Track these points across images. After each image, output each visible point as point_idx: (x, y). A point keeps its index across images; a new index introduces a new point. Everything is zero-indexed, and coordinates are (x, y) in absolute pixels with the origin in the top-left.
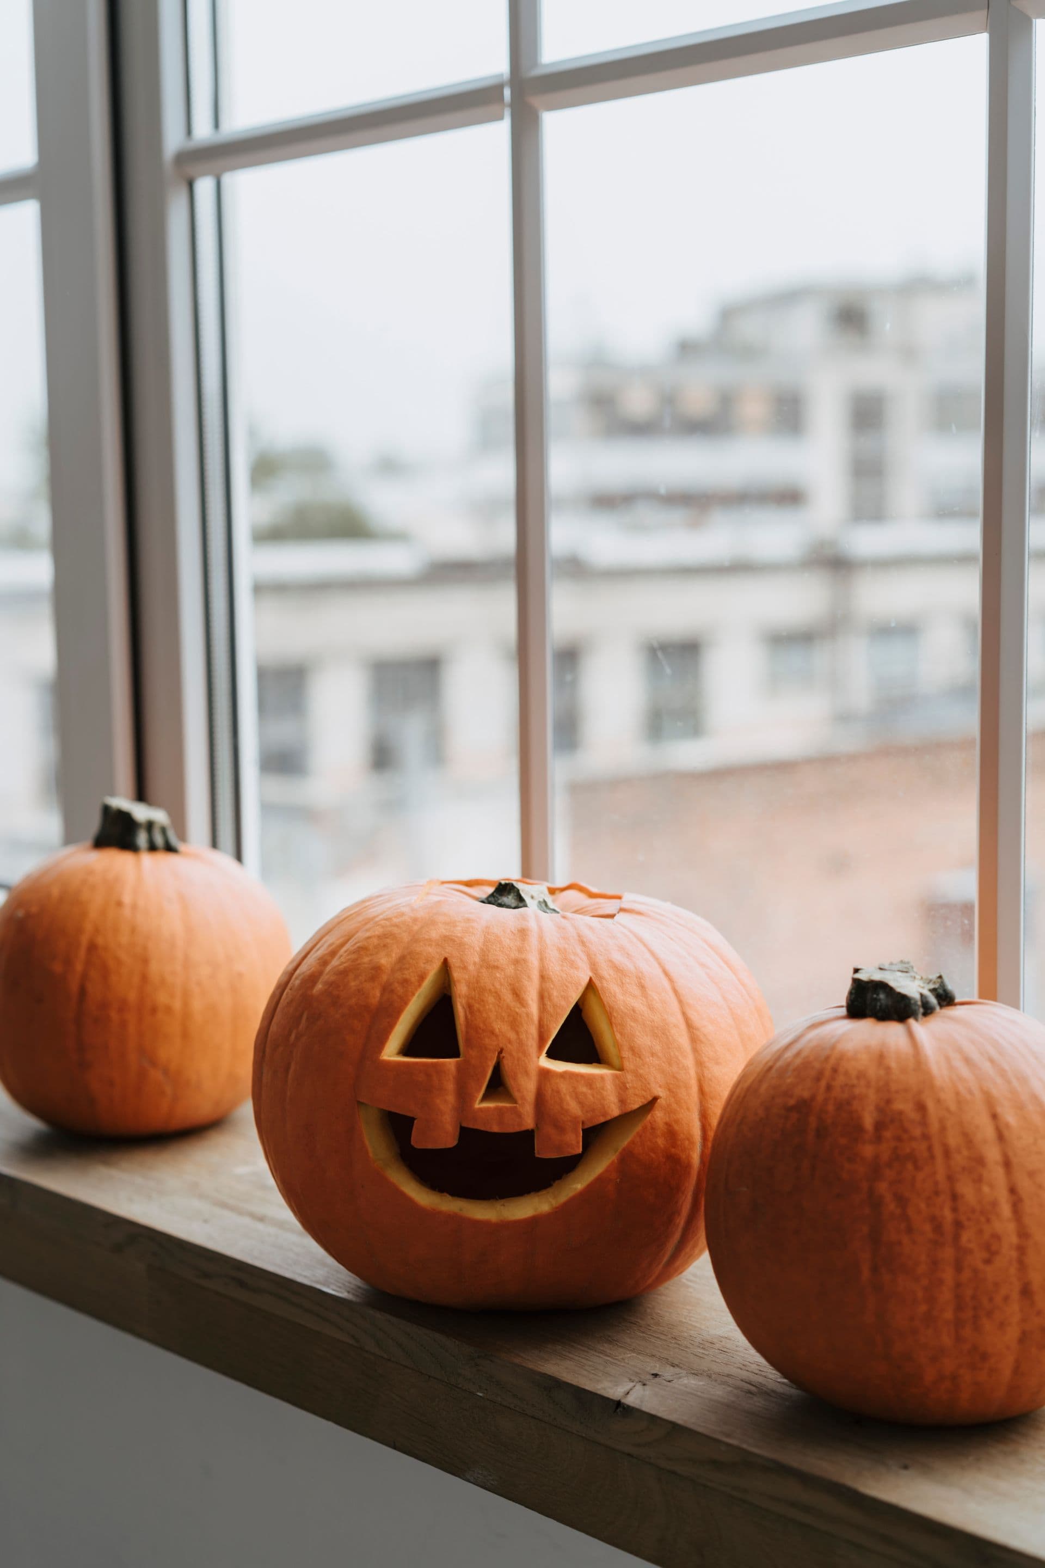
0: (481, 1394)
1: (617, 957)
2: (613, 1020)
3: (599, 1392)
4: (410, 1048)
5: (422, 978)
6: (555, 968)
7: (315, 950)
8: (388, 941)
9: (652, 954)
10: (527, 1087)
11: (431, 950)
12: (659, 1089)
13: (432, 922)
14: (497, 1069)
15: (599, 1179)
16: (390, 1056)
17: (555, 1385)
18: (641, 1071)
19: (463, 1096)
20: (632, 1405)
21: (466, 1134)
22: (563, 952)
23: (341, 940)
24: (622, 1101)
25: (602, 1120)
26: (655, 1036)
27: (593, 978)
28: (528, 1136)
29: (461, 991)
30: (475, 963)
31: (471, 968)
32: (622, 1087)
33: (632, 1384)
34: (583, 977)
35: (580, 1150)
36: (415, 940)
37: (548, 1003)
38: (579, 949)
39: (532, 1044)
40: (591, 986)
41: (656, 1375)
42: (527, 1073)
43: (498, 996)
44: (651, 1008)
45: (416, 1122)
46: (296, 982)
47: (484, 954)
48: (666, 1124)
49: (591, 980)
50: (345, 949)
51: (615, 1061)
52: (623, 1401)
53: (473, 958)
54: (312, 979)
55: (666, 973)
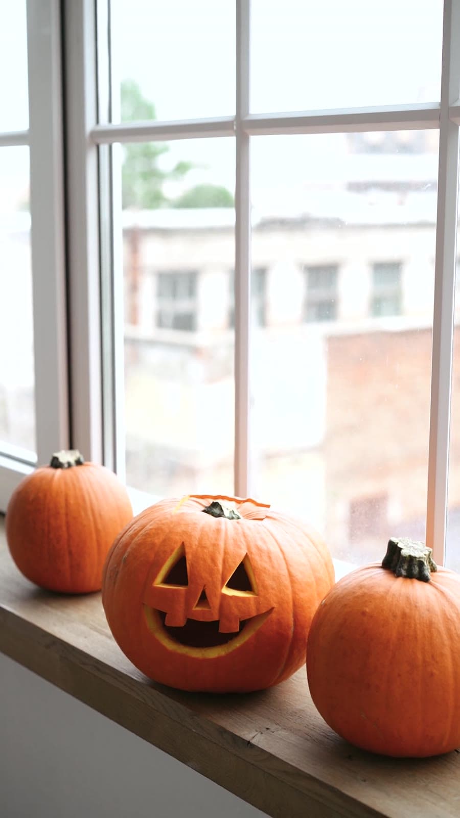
0: (194, 731)
1: (260, 543)
2: (256, 573)
3: (241, 736)
4: (167, 580)
5: (172, 551)
6: (231, 548)
7: (129, 530)
8: (160, 531)
9: (276, 541)
10: (215, 602)
11: (177, 538)
12: (274, 604)
13: (179, 524)
14: (204, 594)
15: (247, 643)
16: (158, 584)
17: (223, 731)
18: (267, 596)
19: (188, 604)
20: (255, 744)
21: (190, 621)
22: (235, 541)
23: (140, 528)
24: (258, 609)
25: (248, 617)
26: (274, 580)
27: (248, 554)
28: (216, 623)
29: (189, 557)
30: (196, 545)
31: (194, 547)
32: (258, 603)
33: (256, 733)
34: (243, 552)
35: (238, 630)
36: (170, 532)
37: (227, 565)
38: (242, 539)
39: (219, 583)
40: (247, 556)
41: (267, 729)
42: (215, 595)
43: (205, 561)
44: (273, 567)
45: (167, 615)
46: (120, 545)
47: (200, 540)
48: (278, 619)
49: (247, 554)
50: (141, 533)
51: (256, 591)
52: (251, 741)
53: (195, 542)
54: (127, 545)
55: (281, 550)
